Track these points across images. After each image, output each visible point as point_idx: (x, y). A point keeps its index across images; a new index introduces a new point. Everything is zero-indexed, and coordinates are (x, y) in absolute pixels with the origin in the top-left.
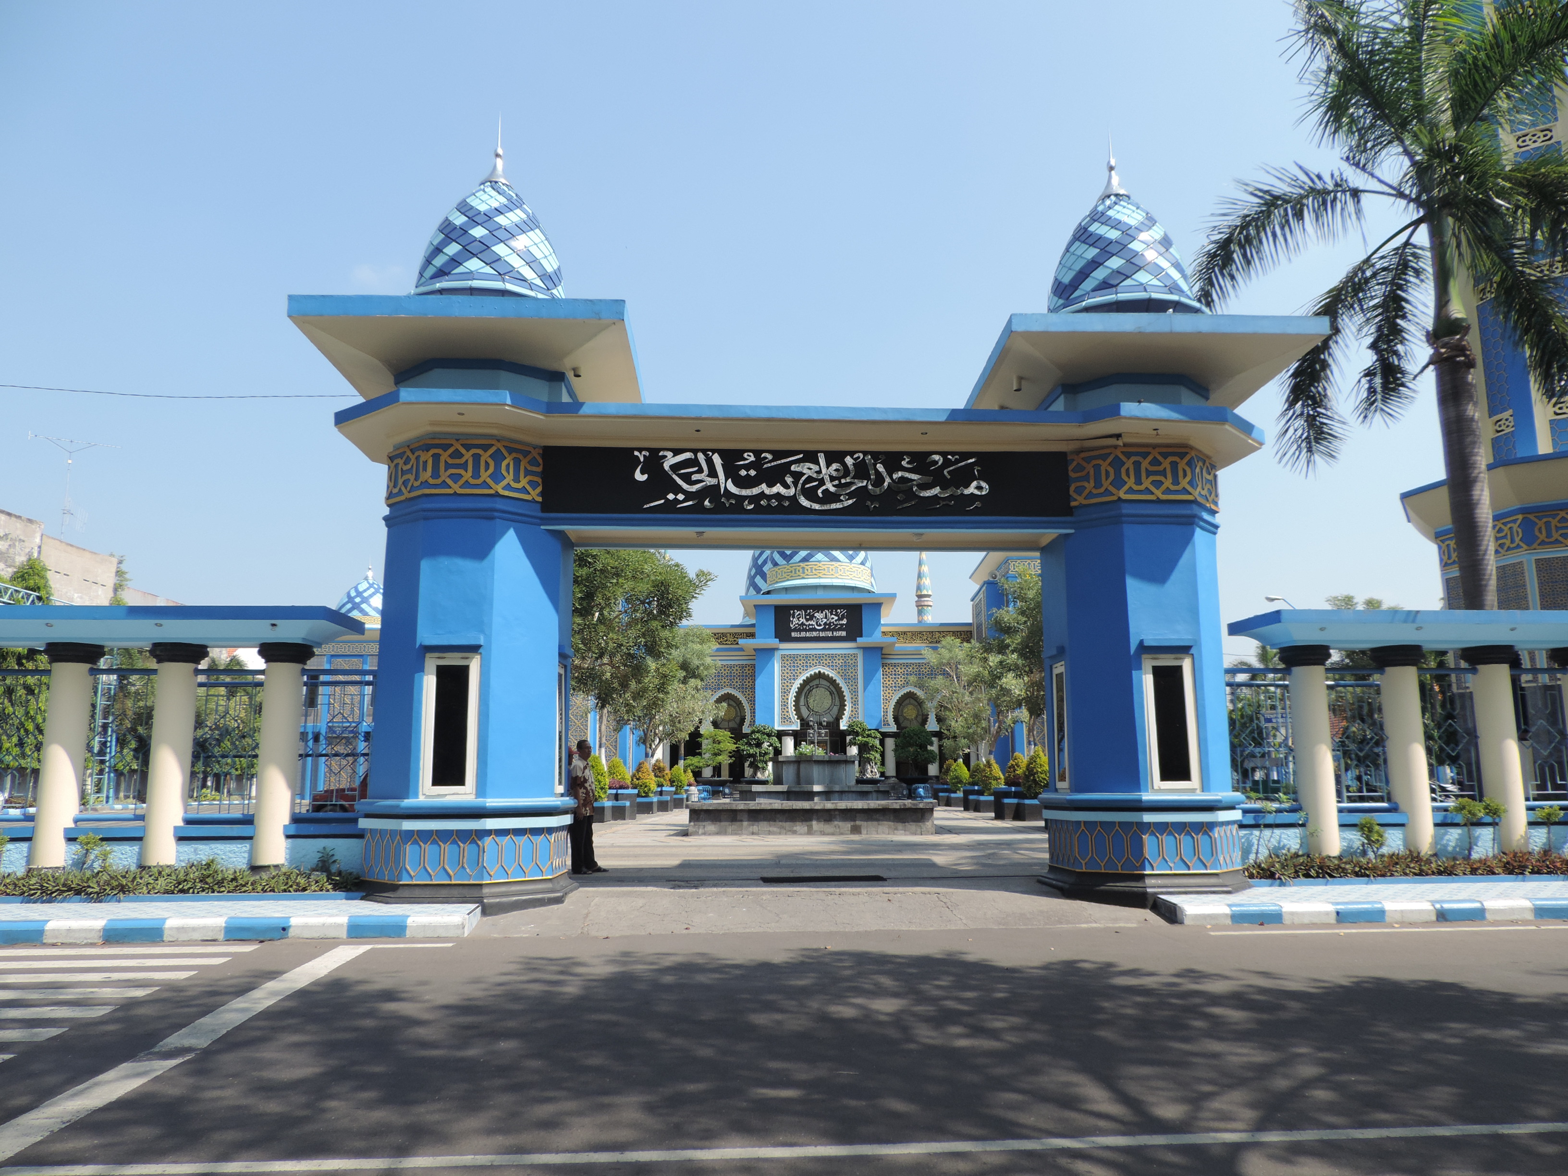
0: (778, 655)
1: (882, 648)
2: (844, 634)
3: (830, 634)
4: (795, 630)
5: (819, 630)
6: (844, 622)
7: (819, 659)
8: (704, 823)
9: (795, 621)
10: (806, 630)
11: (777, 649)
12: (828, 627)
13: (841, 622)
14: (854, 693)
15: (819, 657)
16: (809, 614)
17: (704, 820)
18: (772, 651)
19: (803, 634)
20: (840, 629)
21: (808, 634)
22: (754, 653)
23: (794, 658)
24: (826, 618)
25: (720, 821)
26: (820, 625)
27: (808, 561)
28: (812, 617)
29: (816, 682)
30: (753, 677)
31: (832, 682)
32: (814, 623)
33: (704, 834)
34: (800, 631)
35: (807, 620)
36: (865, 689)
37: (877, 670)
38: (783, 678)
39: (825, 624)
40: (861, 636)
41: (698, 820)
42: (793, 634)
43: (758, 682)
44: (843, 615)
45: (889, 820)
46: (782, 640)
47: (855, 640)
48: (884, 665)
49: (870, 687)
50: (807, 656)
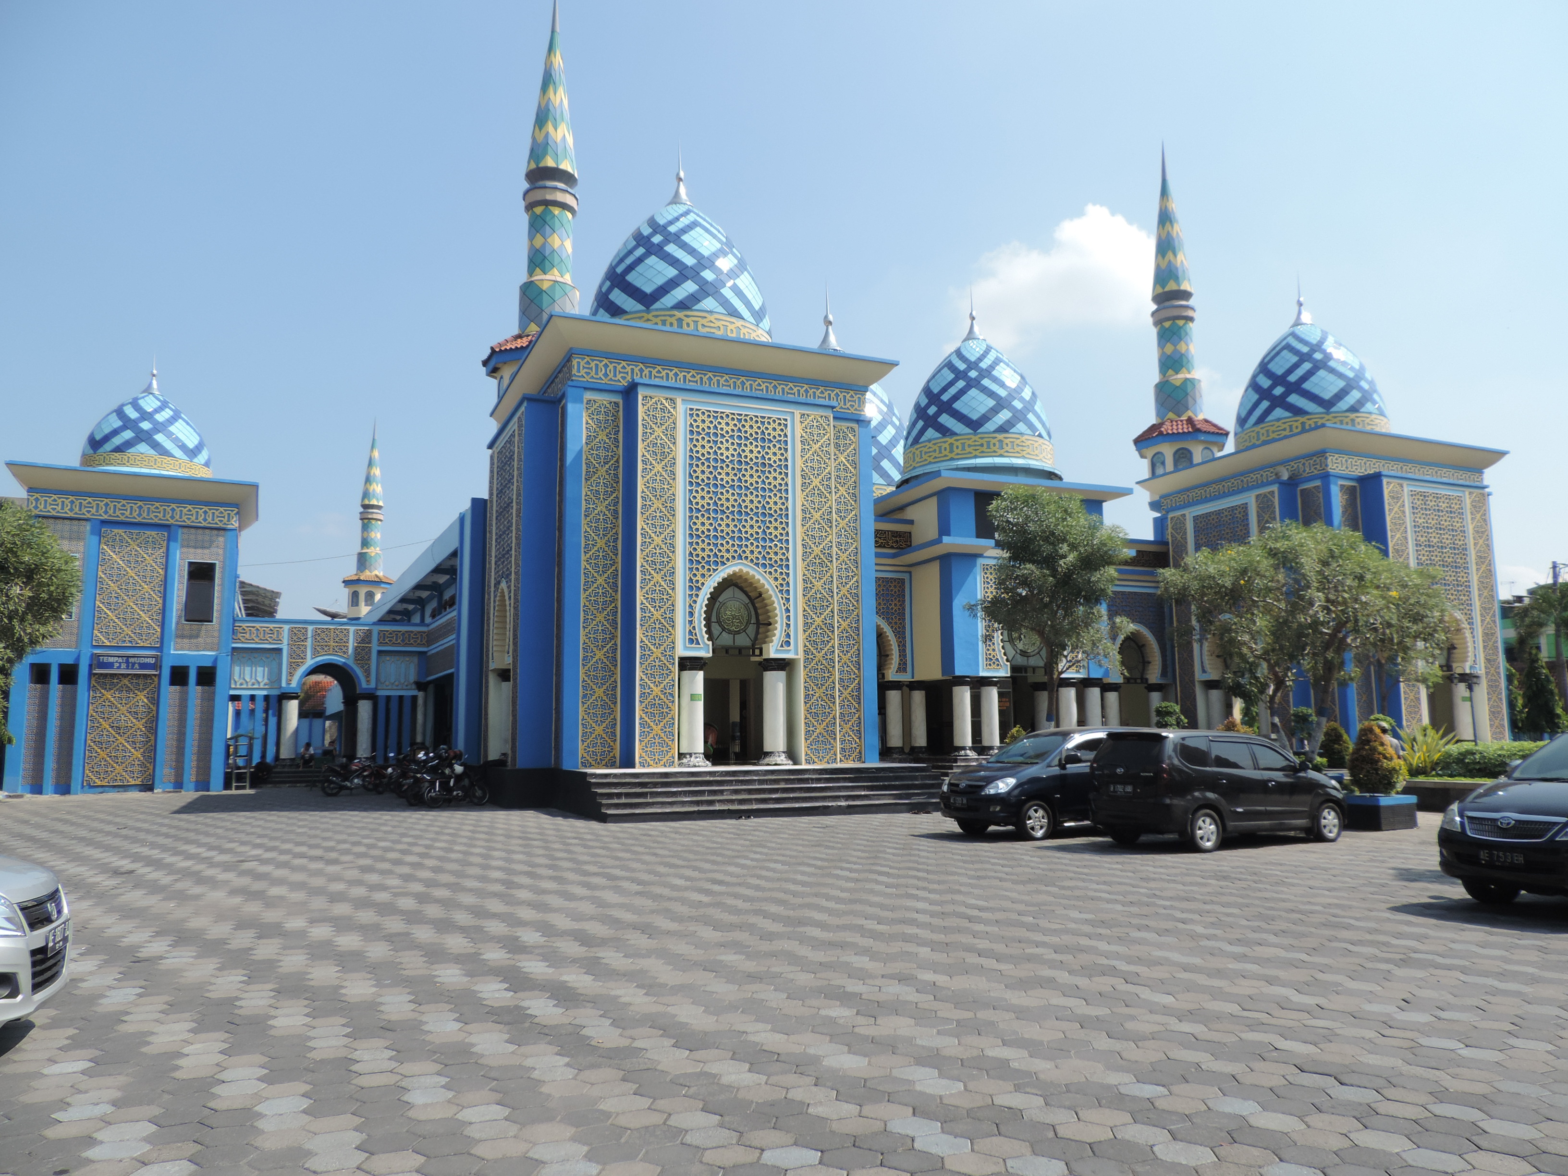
0: (979, 564)
11: (980, 556)
18: (972, 557)
27: (1007, 431)
42: (998, 536)
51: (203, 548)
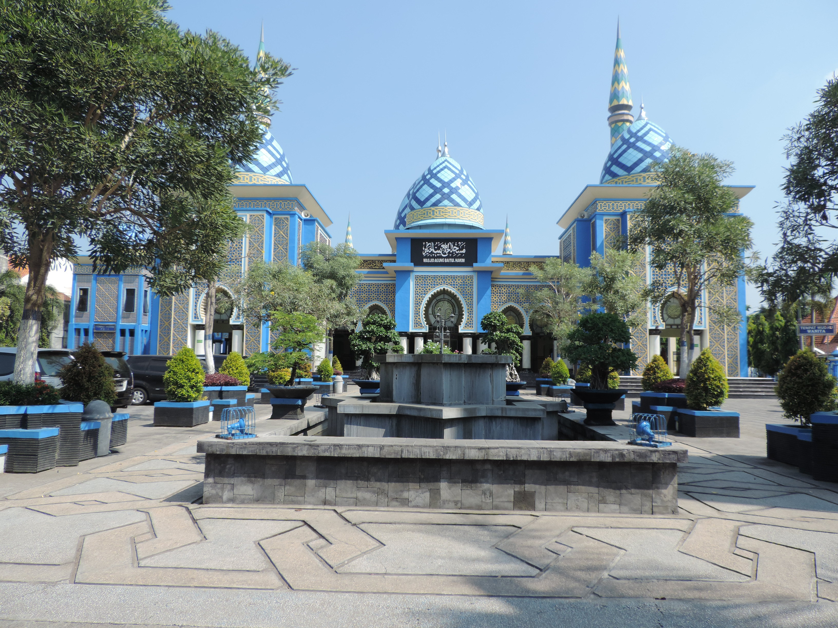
0: (413, 275)
1: (491, 272)
2: (463, 260)
3: (452, 260)
4: (426, 257)
5: (444, 258)
6: (464, 251)
7: (444, 278)
8: (232, 481)
9: (426, 250)
10: (434, 258)
11: (412, 271)
12: (451, 255)
13: (461, 252)
14: (470, 305)
15: (445, 278)
16: (437, 246)
17: (233, 475)
18: (408, 273)
19: (432, 260)
20: (460, 257)
21: (436, 261)
22: (394, 274)
23: (425, 278)
24: (450, 248)
25: (263, 476)
26: (445, 254)
28: (439, 248)
29: (442, 296)
30: (394, 293)
31: (453, 296)
32: (441, 252)
33: (232, 500)
34: (430, 258)
35: (435, 250)
36: (478, 302)
37: (488, 288)
38: (416, 293)
39: (449, 253)
40: (476, 262)
41: (221, 474)
42: (425, 260)
43: (397, 296)
44: (463, 246)
45: (590, 484)
46: (416, 265)
47: (471, 265)
48: (493, 286)
49: (482, 301)
50: (435, 277)
51: (131, 283)
